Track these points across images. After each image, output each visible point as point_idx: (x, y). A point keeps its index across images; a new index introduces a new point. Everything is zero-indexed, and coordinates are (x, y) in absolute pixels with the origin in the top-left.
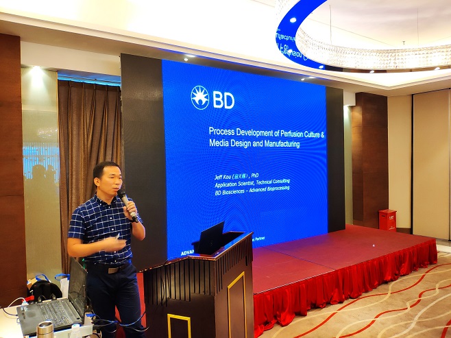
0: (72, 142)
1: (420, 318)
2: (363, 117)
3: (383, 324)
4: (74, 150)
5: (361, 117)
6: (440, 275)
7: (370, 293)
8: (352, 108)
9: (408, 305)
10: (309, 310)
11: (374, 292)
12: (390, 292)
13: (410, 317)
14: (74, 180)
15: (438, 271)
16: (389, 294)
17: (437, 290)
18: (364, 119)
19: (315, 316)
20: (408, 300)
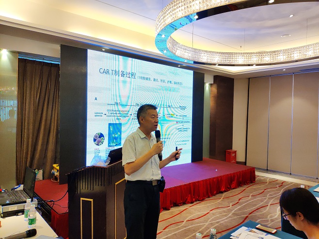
0: (26, 99)
1: (235, 211)
2: (217, 91)
3: (213, 214)
4: (27, 104)
5: (216, 91)
6: (255, 189)
7: (211, 198)
8: (211, 85)
9: (231, 204)
10: (172, 207)
11: (213, 197)
12: (222, 198)
13: (230, 211)
14: (26, 123)
15: (254, 187)
16: (222, 199)
17: (250, 197)
18: (218, 92)
19: (175, 210)
20: (232, 202)
